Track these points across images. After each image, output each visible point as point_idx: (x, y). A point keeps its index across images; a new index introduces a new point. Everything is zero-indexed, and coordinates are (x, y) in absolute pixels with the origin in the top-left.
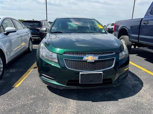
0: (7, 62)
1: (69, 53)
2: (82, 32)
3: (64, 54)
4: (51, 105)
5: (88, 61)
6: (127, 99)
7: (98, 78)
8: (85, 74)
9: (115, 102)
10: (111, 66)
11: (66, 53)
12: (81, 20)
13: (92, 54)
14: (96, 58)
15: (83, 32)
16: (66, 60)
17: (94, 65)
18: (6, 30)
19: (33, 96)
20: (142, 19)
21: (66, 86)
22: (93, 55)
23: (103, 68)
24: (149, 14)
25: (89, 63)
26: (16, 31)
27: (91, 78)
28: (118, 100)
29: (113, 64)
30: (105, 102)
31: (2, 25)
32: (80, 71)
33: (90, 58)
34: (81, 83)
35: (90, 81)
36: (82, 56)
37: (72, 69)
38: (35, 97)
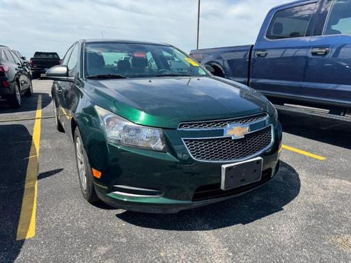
1: (190, 124)
3: (180, 128)
4: (166, 256)
5: (233, 138)
8: (232, 167)
10: (270, 142)
11: (182, 125)
13: (236, 121)
16: (187, 140)
17: (244, 145)
20: (253, 46)
23: (259, 149)
24: (265, 37)
25: (235, 141)
27: (244, 174)
29: (271, 138)
34: (226, 188)
35: (242, 181)
36: (220, 128)
37: (205, 161)
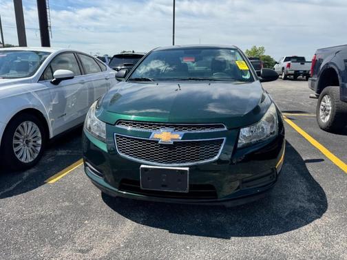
0: (51, 136)
1: (127, 123)
2: (190, 79)
3: (117, 124)
4: (86, 224)
5: (159, 143)
6: (255, 240)
7: (179, 180)
9: (219, 241)
10: (213, 157)
11: (121, 122)
12: (203, 51)
14: (178, 136)
15: (193, 79)
16: (118, 136)
17: (170, 151)
18: (56, 76)
19: (67, 204)
21: (117, 190)
22: (172, 129)
23: (192, 160)
25: (162, 145)
26: (72, 78)
27: (164, 180)
28: (229, 238)
29: (218, 153)
30: (196, 238)
31: (50, 67)
32: (142, 161)
33: (165, 136)
34: (143, 187)
35: (163, 186)
36: (150, 130)
37: (127, 157)
38: (68, 206)
